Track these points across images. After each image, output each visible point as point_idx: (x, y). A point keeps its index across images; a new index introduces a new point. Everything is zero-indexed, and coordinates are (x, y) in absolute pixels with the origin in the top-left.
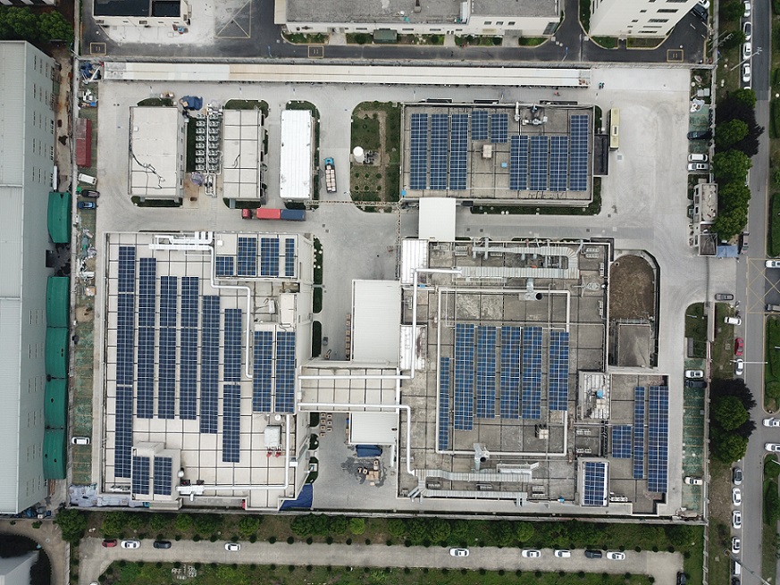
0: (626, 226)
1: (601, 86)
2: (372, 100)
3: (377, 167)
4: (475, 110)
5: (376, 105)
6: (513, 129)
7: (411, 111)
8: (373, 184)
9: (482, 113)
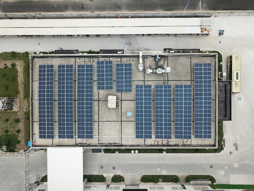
0: (247, 162)
1: (221, 33)
2: (10, 51)
3: (16, 112)
4: (101, 59)
5: (14, 55)
6: (138, 78)
7: (38, 63)
8: (14, 127)
9: (107, 62)
